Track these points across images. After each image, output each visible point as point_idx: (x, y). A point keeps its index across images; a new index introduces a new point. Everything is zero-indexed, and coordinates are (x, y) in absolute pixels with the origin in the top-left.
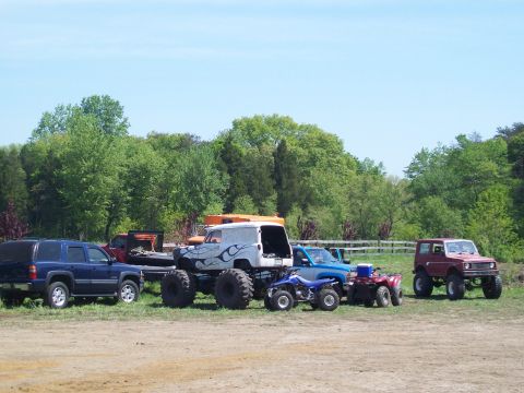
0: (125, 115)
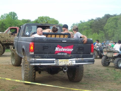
0: (17, 16)
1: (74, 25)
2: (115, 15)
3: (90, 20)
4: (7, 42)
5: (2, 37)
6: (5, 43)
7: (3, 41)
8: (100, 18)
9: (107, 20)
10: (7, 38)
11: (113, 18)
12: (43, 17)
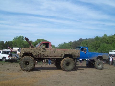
1: (60, 45)
2: (86, 39)
3: (69, 42)
4: (39, 57)
5: (35, 52)
6: (37, 57)
7: (36, 56)
8: (76, 41)
9: (81, 42)
10: (40, 52)
11: (85, 41)
12: (40, 39)
